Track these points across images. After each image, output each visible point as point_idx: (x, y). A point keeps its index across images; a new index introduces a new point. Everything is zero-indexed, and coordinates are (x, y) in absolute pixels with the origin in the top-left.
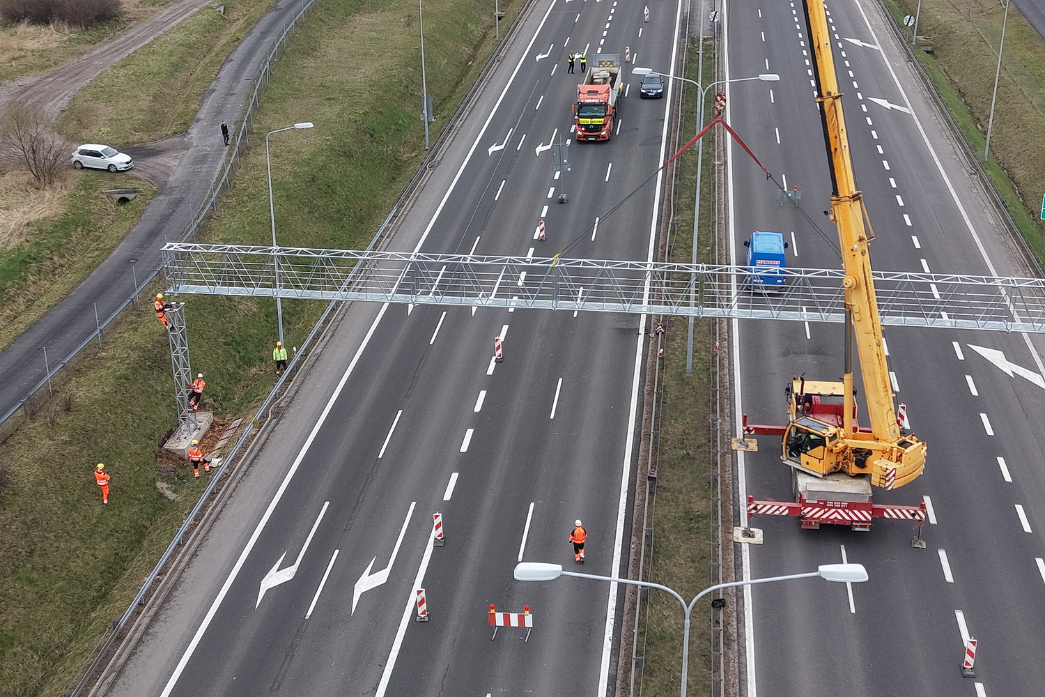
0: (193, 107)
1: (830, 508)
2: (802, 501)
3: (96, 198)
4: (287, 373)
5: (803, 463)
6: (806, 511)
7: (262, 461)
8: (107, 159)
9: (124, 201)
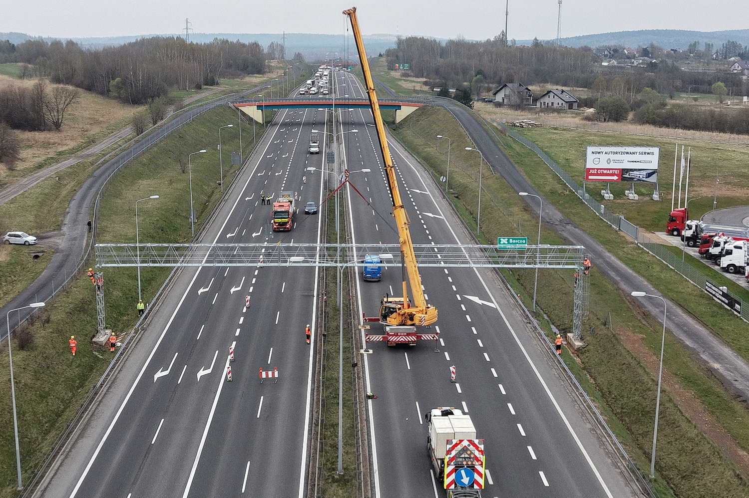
0: (60, 219)
1: (400, 336)
2: (388, 334)
3: (23, 255)
4: (144, 316)
5: (388, 322)
6: (390, 338)
7: (141, 343)
8: (24, 238)
9: (36, 257)
